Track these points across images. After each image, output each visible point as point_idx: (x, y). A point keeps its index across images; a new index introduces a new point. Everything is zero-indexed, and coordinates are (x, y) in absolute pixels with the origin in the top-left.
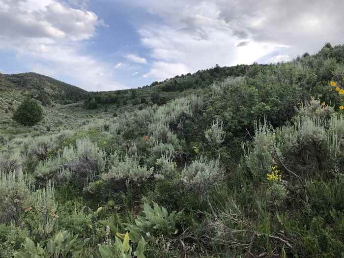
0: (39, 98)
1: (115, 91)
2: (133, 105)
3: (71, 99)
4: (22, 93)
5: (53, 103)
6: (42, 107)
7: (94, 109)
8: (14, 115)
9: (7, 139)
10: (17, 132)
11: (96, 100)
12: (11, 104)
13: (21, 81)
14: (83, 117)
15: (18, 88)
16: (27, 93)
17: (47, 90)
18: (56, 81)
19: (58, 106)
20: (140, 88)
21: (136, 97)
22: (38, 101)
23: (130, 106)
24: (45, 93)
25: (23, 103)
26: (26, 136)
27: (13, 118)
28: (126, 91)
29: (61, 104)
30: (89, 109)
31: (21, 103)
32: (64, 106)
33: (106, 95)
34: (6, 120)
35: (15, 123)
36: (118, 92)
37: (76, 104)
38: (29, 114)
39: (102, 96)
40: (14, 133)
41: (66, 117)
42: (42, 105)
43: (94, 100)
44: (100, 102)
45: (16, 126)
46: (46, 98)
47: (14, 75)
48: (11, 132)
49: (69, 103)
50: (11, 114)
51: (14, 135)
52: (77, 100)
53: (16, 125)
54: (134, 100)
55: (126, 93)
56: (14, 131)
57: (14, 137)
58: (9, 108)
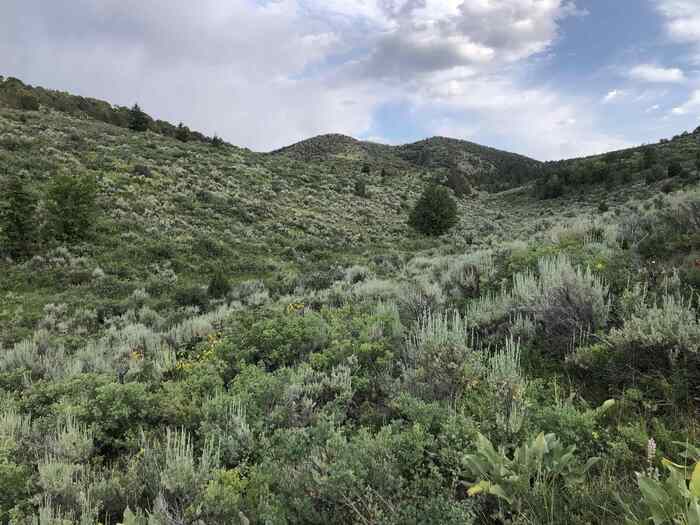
0: (449, 184)
1: (603, 155)
2: (648, 183)
3: (508, 181)
4: (421, 176)
5: (474, 191)
6: (456, 199)
7: (556, 197)
8: (411, 217)
9: (402, 259)
10: (417, 248)
11: (560, 176)
12: (404, 198)
13: (418, 155)
14: (533, 215)
15: (413, 169)
16: (429, 175)
17: (464, 166)
18: (480, 147)
19: (483, 195)
20: (667, 141)
21: (655, 163)
22: (448, 189)
23: (640, 184)
24: (460, 172)
25: (423, 194)
26: (431, 254)
27: (408, 223)
28: (628, 153)
29: (489, 192)
30: (545, 198)
31: (420, 194)
32: (495, 196)
33: (581, 165)
34: (398, 227)
35: (411, 232)
36: (610, 157)
37: (518, 189)
38: (434, 215)
39: (573, 168)
40: (411, 249)
41: (499, 217)
42: (456, 195)
43: (555, 177)
44: (568, 182)
45: (414, 236)
46: (462, 182)
47: (408, 146)
48: (406, 247)
49: (504, 189)
50: (405, 216)
51: (413, 253)
52: (519, 182)
53: (414, 234)
54: (649, 170)
55: (628, 157)
56: (412, 246)
57: (413, 256)
58: (402, 206)
